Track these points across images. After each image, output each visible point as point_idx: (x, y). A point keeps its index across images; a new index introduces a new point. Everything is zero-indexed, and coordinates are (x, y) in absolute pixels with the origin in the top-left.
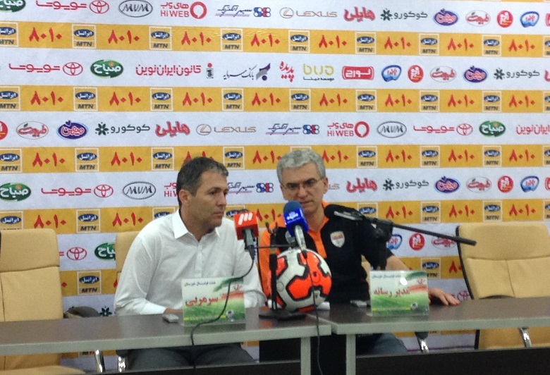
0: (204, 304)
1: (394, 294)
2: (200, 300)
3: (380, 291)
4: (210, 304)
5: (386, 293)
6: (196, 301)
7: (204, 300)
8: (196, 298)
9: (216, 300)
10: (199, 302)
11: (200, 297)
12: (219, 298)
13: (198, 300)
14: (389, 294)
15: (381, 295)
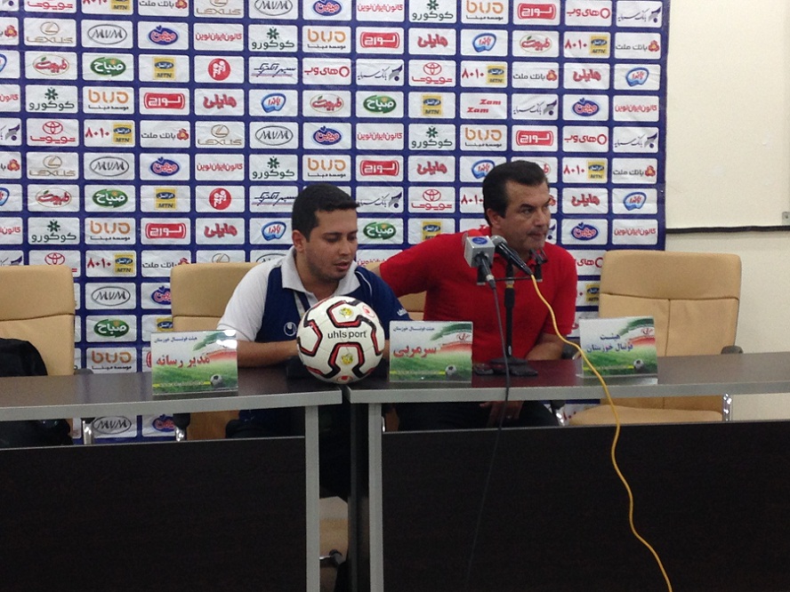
0: (417, 356)
1: (187, 363)
2: (413, 350)
3: (165, 361)
4: (425, 356)
5: (175, 363)
6: (407, 351)
7: (418, 350)
8: (408, 347)
9: (433, 351)
10: (411, 353)
11: (413, 346)
12: (438, 348)
13: (410, 350)
14: (179, 364)
15: (166, 365)
